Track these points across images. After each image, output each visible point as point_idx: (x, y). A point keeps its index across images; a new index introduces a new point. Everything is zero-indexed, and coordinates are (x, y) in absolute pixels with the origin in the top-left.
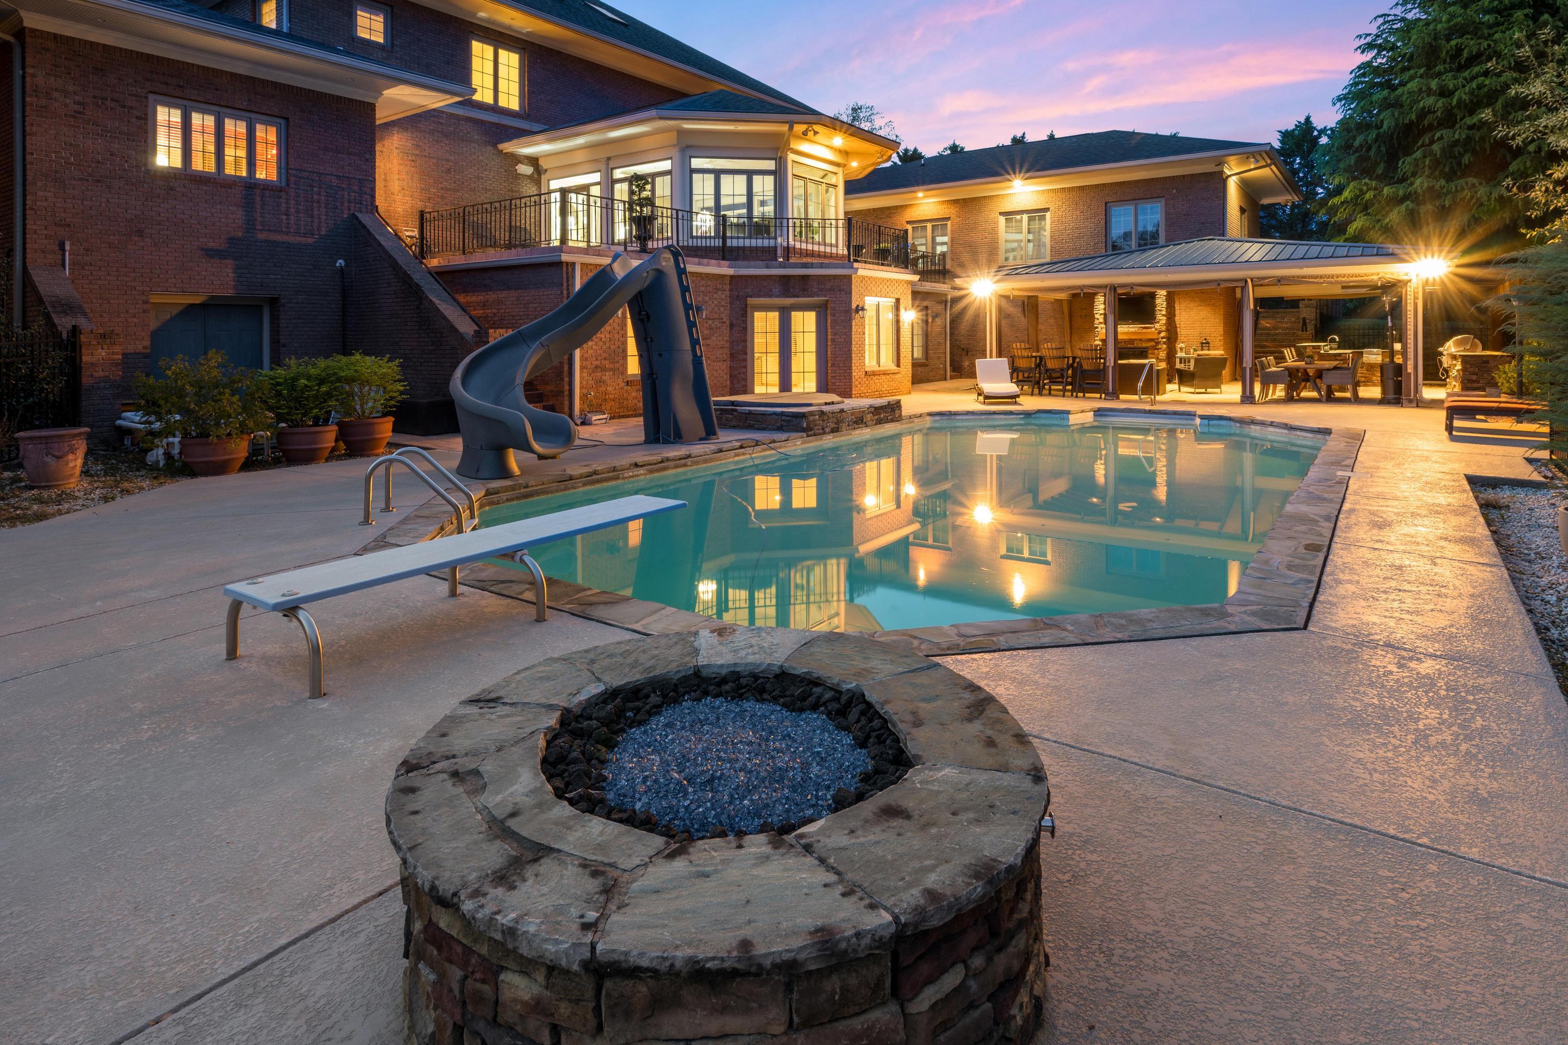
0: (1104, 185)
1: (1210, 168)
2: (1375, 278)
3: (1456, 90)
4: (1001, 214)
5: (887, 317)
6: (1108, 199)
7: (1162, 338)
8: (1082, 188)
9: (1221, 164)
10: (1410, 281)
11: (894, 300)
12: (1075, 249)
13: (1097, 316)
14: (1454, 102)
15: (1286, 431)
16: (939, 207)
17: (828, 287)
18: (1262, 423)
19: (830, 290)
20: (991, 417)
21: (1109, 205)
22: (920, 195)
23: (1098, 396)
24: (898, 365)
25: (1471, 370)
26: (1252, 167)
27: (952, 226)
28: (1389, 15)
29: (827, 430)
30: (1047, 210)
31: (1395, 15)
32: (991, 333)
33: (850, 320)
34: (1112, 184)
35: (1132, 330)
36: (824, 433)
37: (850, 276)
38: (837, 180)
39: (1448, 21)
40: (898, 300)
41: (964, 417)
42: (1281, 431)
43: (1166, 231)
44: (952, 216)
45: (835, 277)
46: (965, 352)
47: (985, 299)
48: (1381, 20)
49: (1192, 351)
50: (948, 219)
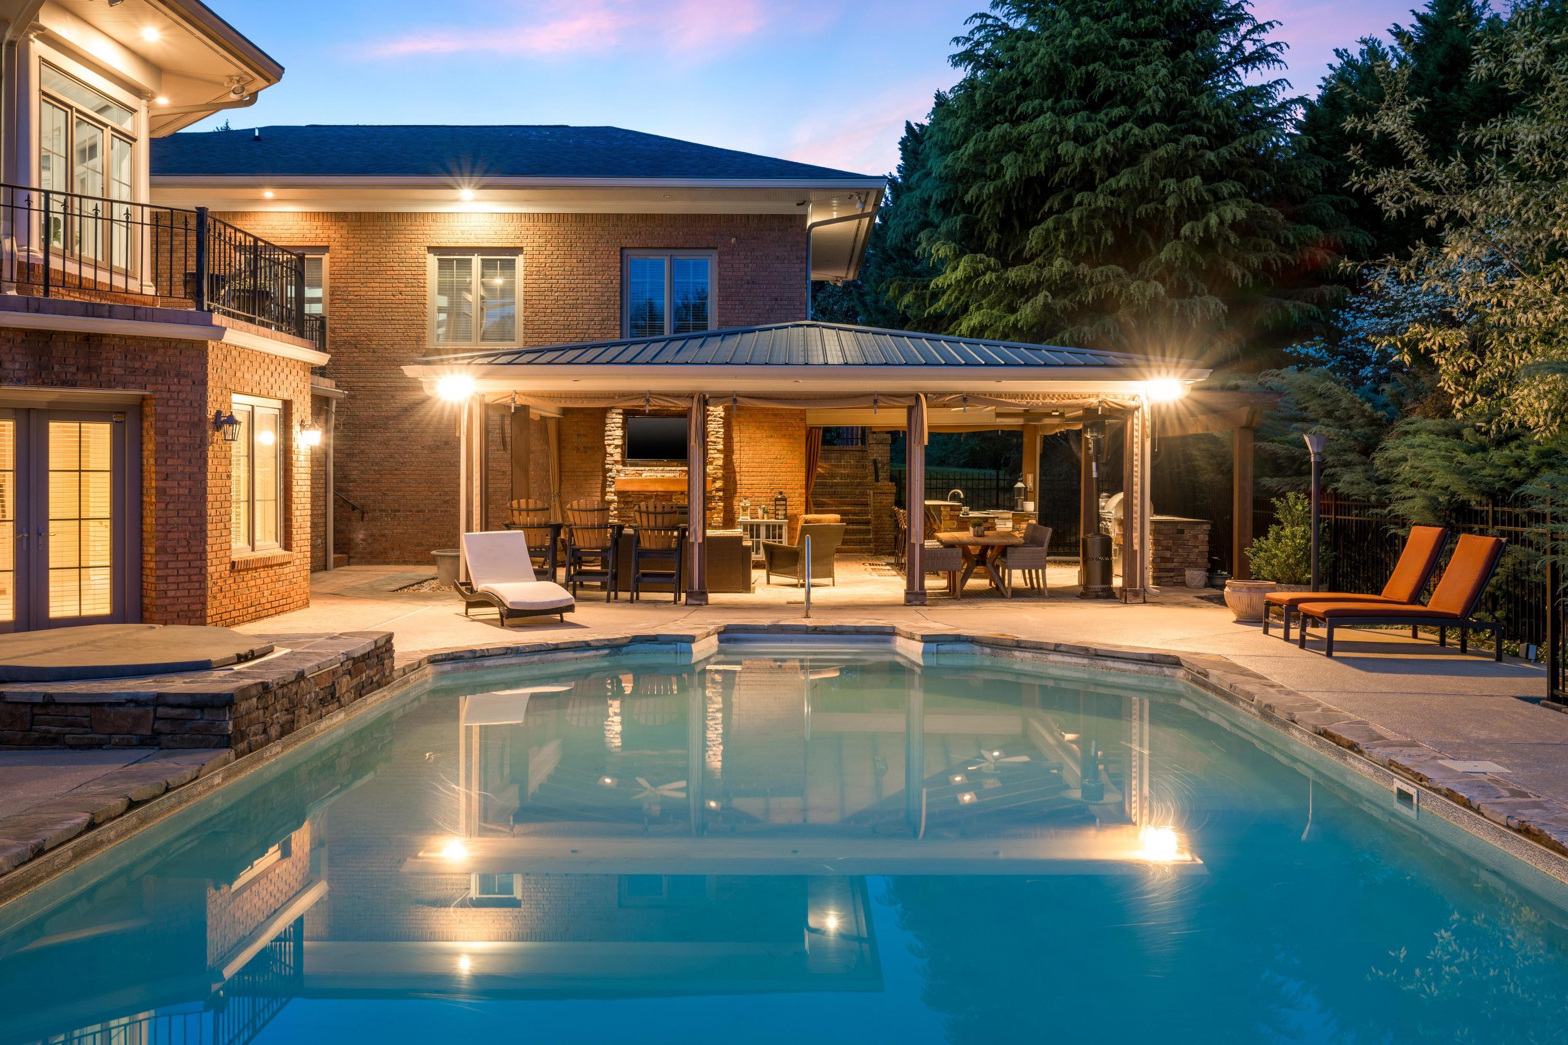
0: (619, 216)
1: (786, 207)
2: (1094, 401)
3: (1098, 135)
4: (431, 249)
5: (267, 438)
6: (625, 242)
7: (718, 490)
8: (580, 218)
9: (803, 203)
10: (1137, 408)
11: (279, 404)
12: (568, 327)
13: (610, 450)
14: (1098, 153)
15: (1086, 661)
16: (306, 224)
17: (150, 365)
18: (1038, 647)
19: (155, 373)
20: (550, 656)
21: (626, 252)
22: (269, 194)
23: (670, 596)
24: (287, 546)
25: (1164, 543)
26: (835, 215)
27: (332, 263)
28: (988, 17)
29: (274, 731)
30: (517, 250)
31: (996, 19)
32: (469, 478)
33: (203, 445)
34: (632, 216)
35: (668, 475)
36: (268, 741)
37: (204, 344)
38: (135, 125)
39: (1079, 37)
40: (287, 406)
41: (500, 662)
42: (1075, 660)
43: (720, 307)
44: (333, 245)
45: (168, 343)
46: (357, 514)
47: (460, 408)
48: (978, 22)
49: (760, 512)
50: (325, 249)
